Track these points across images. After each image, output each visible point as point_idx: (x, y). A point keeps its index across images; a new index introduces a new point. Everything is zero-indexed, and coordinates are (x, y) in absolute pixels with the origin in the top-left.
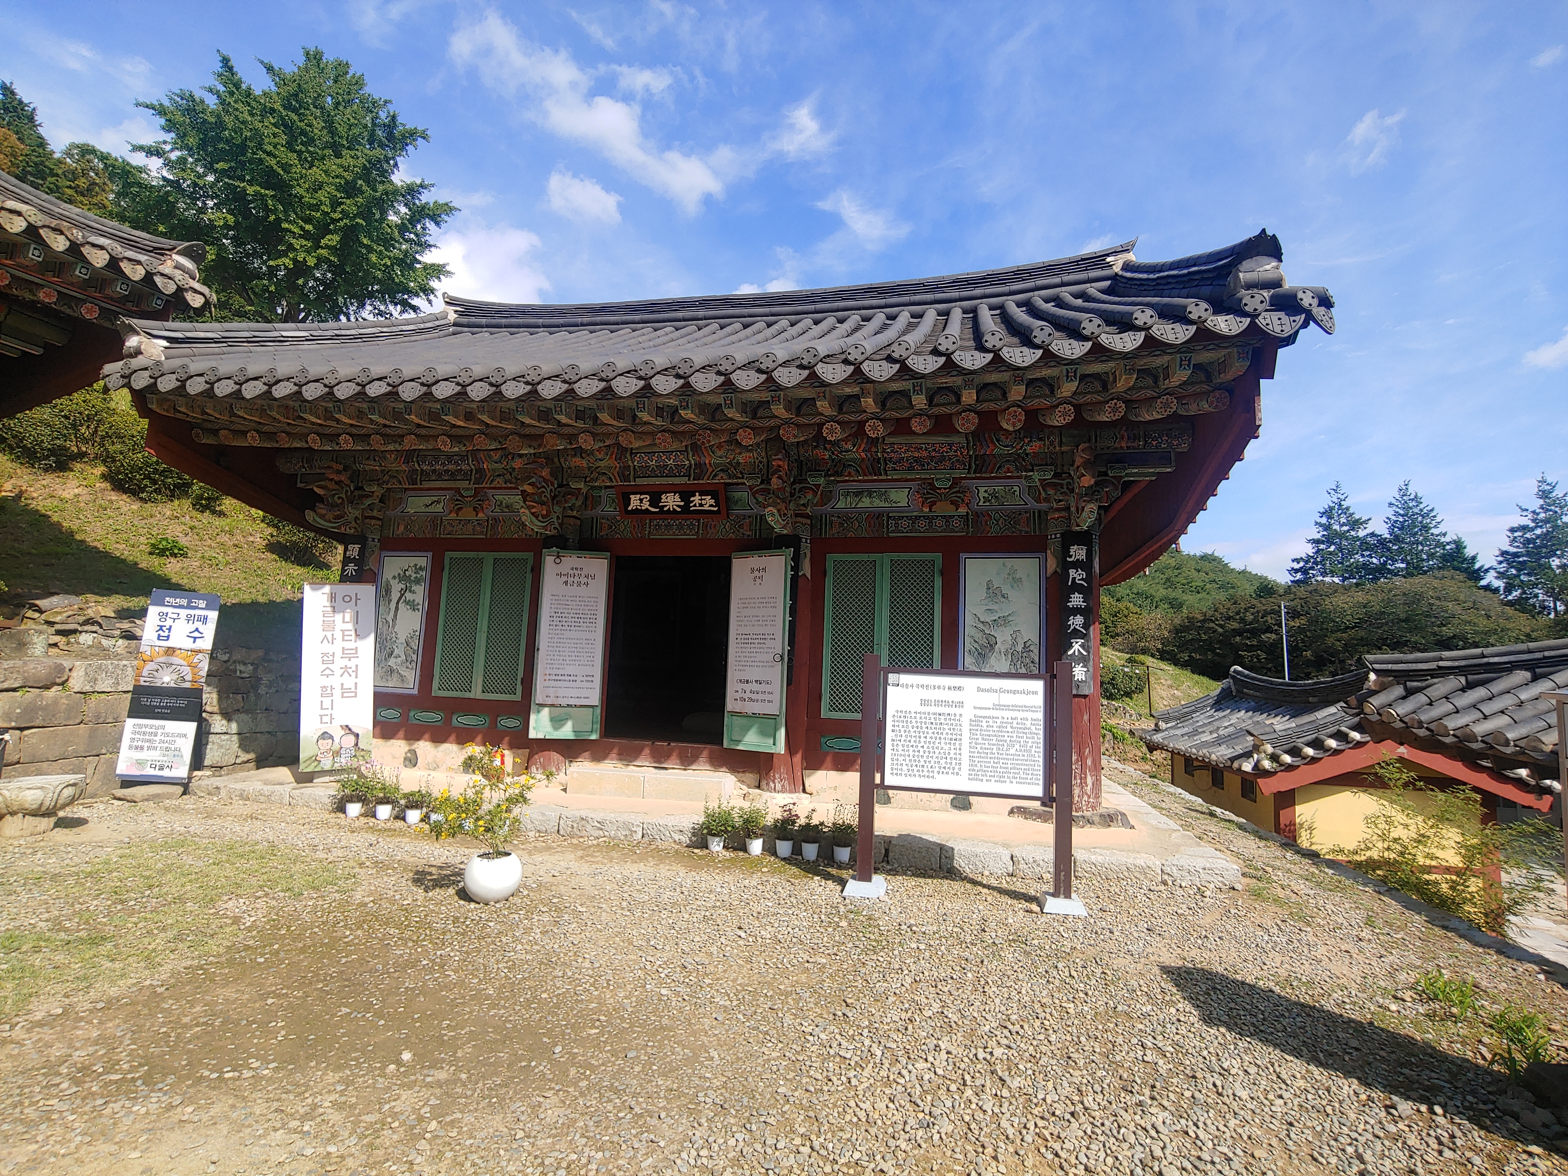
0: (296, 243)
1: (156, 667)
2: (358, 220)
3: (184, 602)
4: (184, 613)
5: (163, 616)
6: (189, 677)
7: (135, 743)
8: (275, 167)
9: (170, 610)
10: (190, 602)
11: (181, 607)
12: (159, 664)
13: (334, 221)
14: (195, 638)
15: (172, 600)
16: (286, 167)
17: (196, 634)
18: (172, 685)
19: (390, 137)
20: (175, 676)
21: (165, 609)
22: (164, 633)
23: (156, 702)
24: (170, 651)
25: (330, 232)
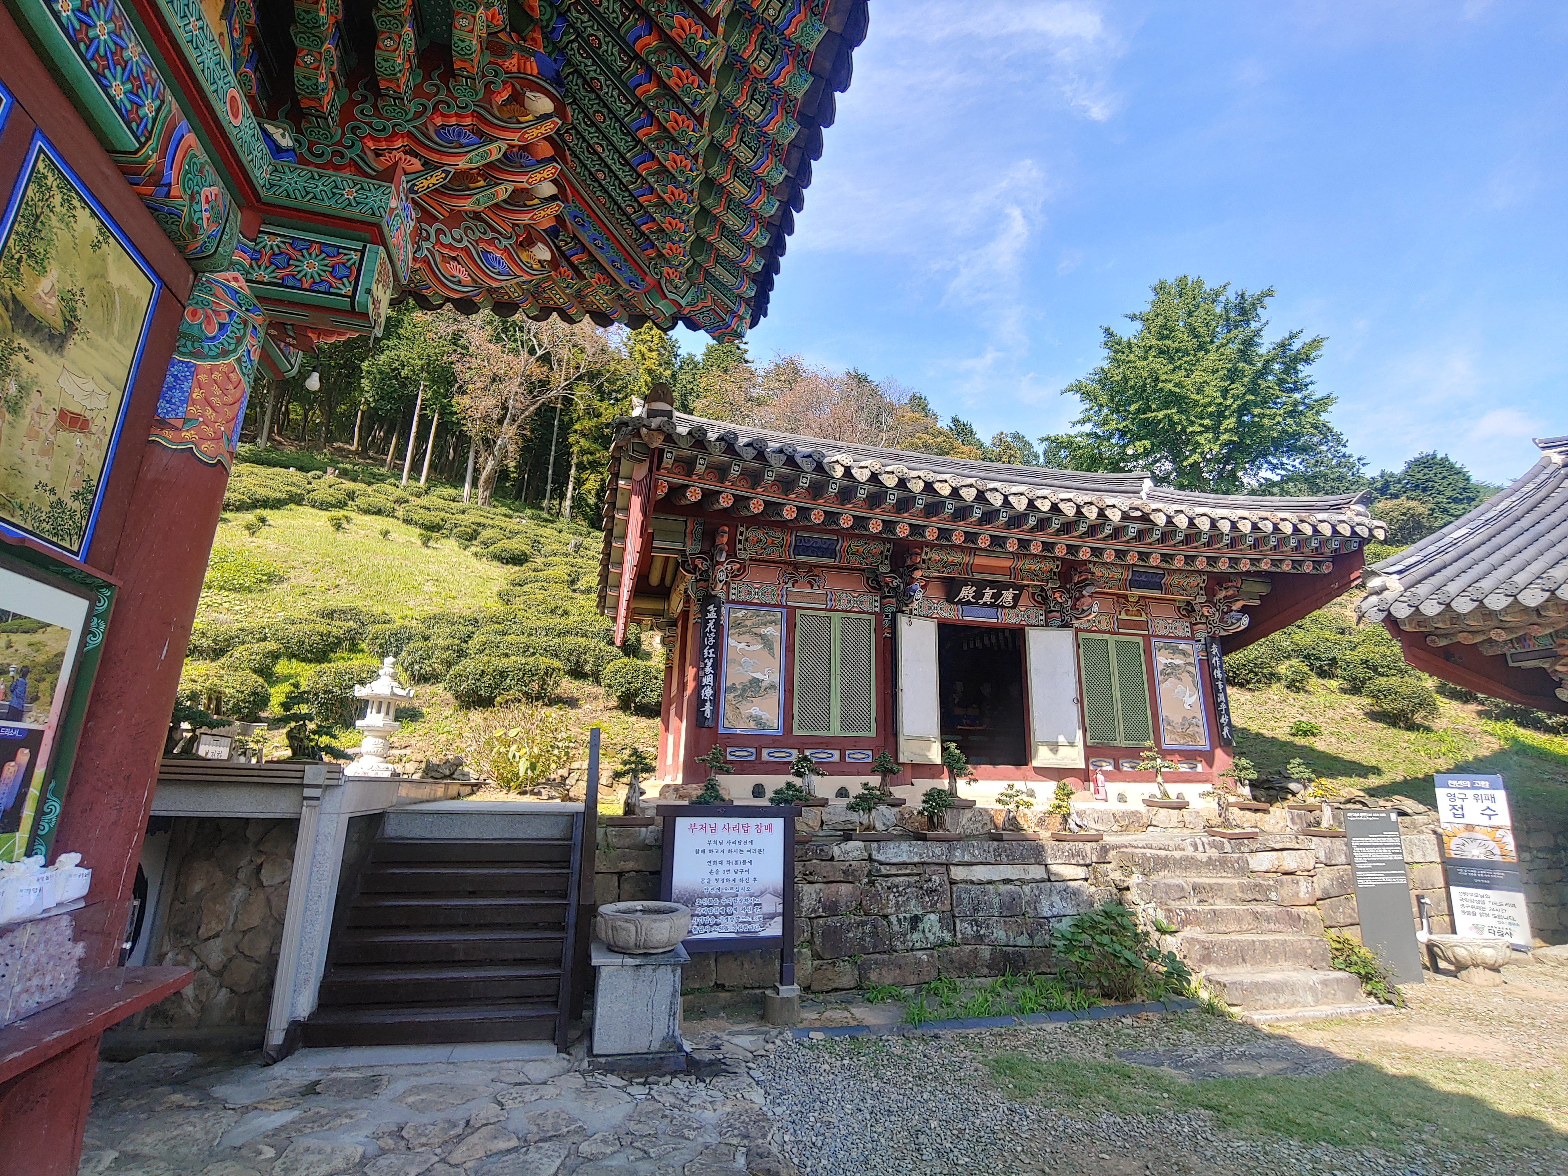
0: (1201, 439)
1: (1461, 842)
2: (1249, 397)
3: (1468, 784)
4: (1470, 793)
5: (1452, 797)
6: (1497, 851)
7: (1466, 909)
8: (1173, 389)
9: (1456, 791)
10: (1473, 784)
11: (1466, 788)
12: (1462, 838)
13: (1227, 407)
14: (1490, 816)
15: (1455, 782)
16: (1178, 385)
17: (1488, 812)
18: (1482, 858)
19: (1243, 311)
20: (1483, 851)
21: (1452, 791)
22: (1458, 812)
23: (1473, 873)
24: (1470, 827)
25: (1225, 418)
